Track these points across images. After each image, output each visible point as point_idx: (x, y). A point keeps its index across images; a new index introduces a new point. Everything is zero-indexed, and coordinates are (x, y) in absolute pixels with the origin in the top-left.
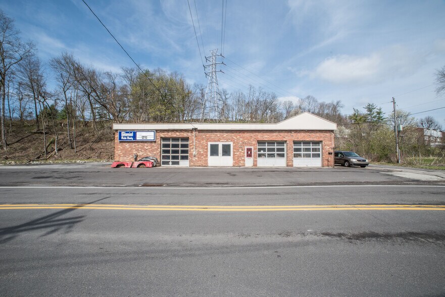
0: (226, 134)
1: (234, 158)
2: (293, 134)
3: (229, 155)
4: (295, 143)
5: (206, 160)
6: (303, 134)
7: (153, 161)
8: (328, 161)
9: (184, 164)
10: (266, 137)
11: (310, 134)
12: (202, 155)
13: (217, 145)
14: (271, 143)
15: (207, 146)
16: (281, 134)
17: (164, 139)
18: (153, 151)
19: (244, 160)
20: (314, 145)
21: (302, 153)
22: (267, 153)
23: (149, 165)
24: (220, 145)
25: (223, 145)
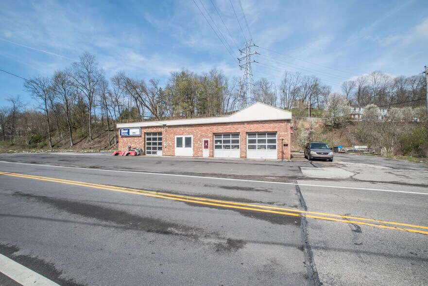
0: (188, 128)
1: (194, 149)
2: (246, 125)
3: (190, 146)
4: (250, 134)
5: (174, 151)
6: (256, 125)
7: (136, 151)
8: (284, 153)
9: (159, 153)
10: (221, 129)
11: (263, 125)
12: (171, 146)
13: (182, 138)
14: (227, 135)
15: (174, 139)
16: (234, 126)
17: (148, 134)
18: (140, 143)
19: (202, 151)
20: (269, 136)
21: (257, 144)
22: (222, 144)
23: (133, 154)
24: (184, 137)
25: (186, 138)
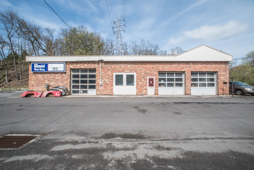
0: (130, 65)
1: (137, 87)
2: (191, 65)
3: (133, 84)
4: (193, 73)
5: (112, 89)
6: (200, 66)
7: (61, 90)
8: (223, 90)
9: (92, 93)
10: (167, 68)
11: (206, 65)
12: (108, 84)
13: (122, 75)
14: (171, 73)
15: (112, 76)
16: (180, 65)
17: (74, 70)
18: (63, 81)
19: (146, 89)
20: (209, 75)
21: (198, 82)
22: (167, 82)
23: (57, 94)
24: (125, 75)
25: (127, 76)
